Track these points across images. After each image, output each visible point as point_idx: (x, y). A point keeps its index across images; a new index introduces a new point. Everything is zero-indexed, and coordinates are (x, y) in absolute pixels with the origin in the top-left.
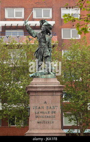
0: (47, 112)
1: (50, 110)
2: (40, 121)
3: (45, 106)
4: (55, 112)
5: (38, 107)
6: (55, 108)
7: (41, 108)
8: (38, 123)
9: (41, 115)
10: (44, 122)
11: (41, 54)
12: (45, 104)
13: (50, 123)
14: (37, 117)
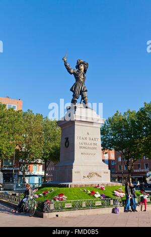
1: (93, 142)
3: (88, 137)
4: (96, 144)
7: (84, 139)
8: (82, 154)
9: (84, 146)
10: (87, 154)
13: (92, 155)
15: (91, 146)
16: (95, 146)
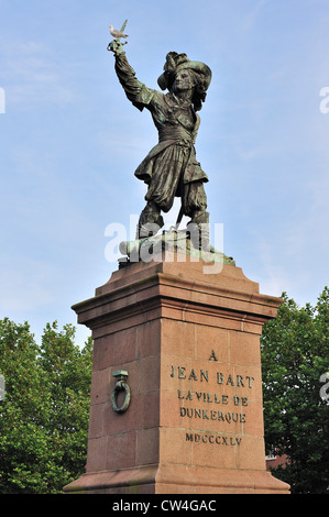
0: (220, 398)
1: (230, 392)
2: (194, 432)
3: (211, 369)
4: (244, 400)
5: (187, 373)
6: (245, 382)
7: (199, 378)
8: (189, 437)
9: (198, 405)
10: (209, 438)
11: (175, 171)
12: (212, 361)
13: (228, 441)
14: (184, 412)
15: (224, 410)
16: (241, 409)
